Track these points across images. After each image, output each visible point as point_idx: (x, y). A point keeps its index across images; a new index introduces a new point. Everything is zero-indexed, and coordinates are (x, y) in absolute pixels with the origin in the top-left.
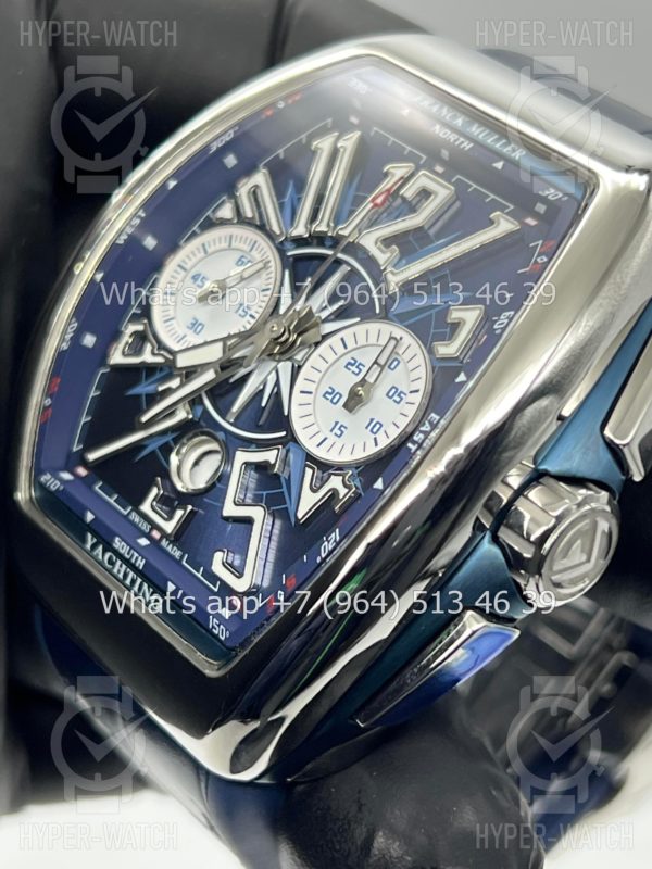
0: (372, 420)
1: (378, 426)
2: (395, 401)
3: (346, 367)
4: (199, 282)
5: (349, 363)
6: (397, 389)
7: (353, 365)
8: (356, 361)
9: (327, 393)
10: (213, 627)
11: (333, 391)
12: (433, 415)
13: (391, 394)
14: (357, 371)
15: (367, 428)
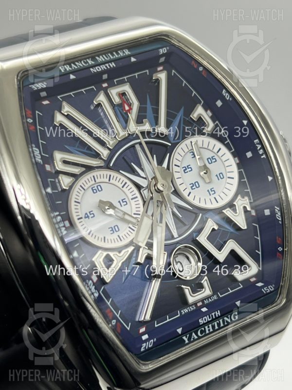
0: (217, 175)
1: (221, 175)
2: (214, 162)
3: (185, 173)
4: (90, 216)
5: (184, 170)
6: (209, 158)
7: (186, 169)
8: (185, 167)
9: (192, 187)
10: (266, 291)
11: (192, 184)
12: (255, 141)
13: (210, 162)
14: (190, 169)
15: (219, 180)
